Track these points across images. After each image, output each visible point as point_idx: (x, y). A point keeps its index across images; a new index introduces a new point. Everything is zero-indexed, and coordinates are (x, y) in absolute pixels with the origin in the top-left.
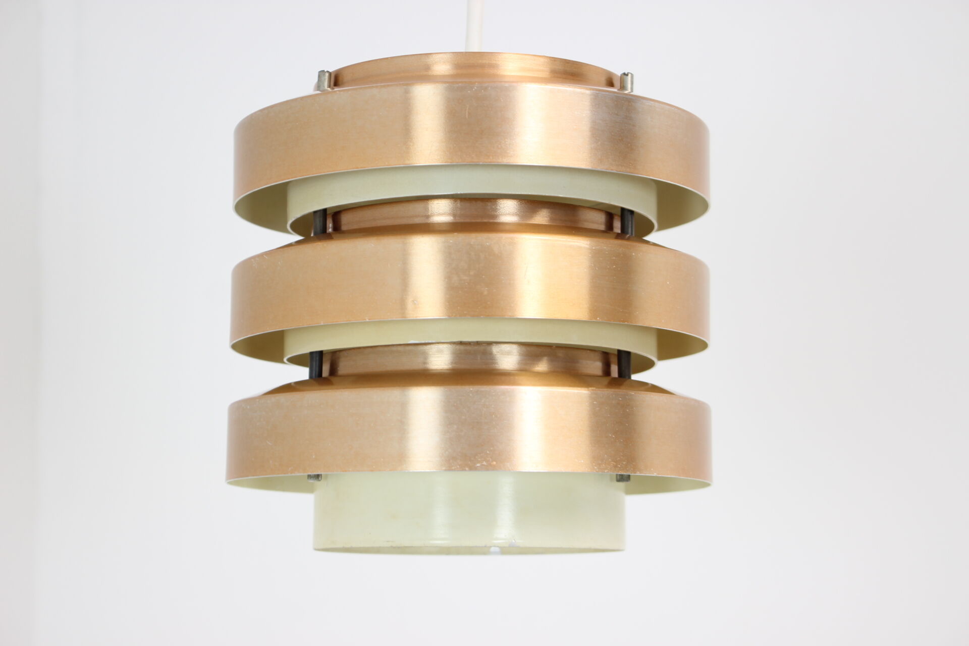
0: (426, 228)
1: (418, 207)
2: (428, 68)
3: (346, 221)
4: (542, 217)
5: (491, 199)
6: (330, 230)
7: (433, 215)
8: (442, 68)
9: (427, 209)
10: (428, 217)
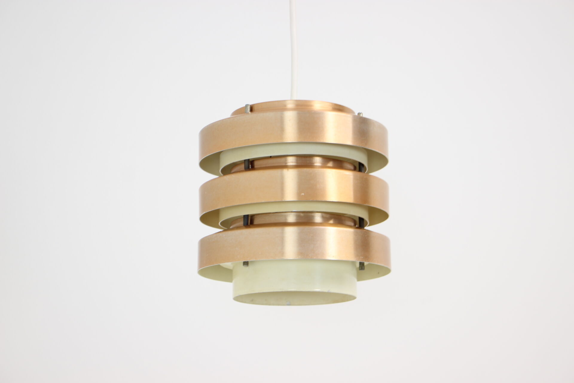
0: (285, 167)
1: (283, 159)
2: (285, 106)
3: (256, 164)
4: (330, 164)
5: (311, 156)
6: (250, 167)
7: (288, 163)
8: (290, 105)
9: (286, 160)
10: (286, 163)
